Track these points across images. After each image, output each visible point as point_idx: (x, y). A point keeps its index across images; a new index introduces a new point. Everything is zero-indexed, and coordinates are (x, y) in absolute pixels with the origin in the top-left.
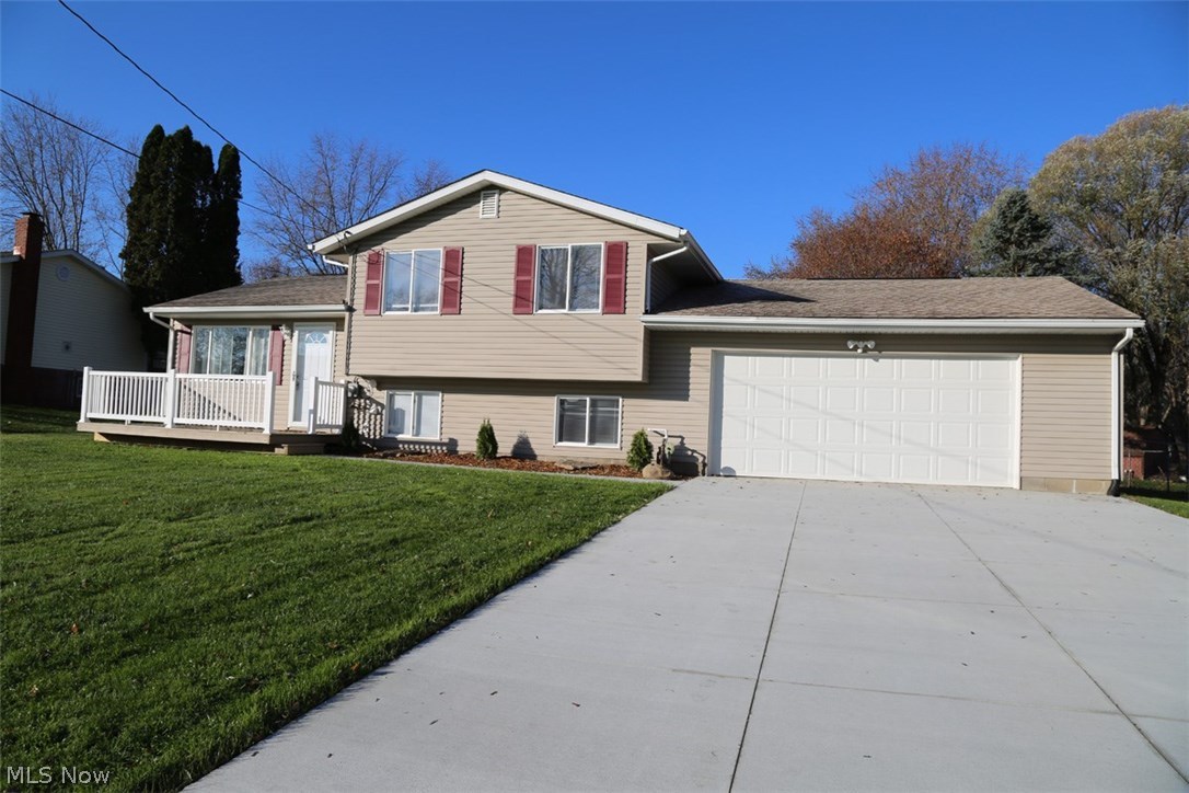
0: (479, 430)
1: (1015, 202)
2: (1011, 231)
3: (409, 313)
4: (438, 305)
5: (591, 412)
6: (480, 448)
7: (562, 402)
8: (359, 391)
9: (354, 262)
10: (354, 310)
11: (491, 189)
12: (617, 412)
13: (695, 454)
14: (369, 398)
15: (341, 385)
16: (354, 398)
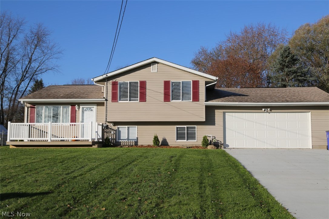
0: (154, 137)
1: (286, 51)
2: (285, 61)
3: (128, 101)
4: (139, 99)
5: (187, 131)
6: (154, 143)
7: (177, 128)
8: (107, 127)
9: (107, 85)
10: (108, 100)
11: (155, 63)
12: (195, 131)
13: (219, 142)
14: (111, 129)
15: (100, 125)
16: (105, 129)
